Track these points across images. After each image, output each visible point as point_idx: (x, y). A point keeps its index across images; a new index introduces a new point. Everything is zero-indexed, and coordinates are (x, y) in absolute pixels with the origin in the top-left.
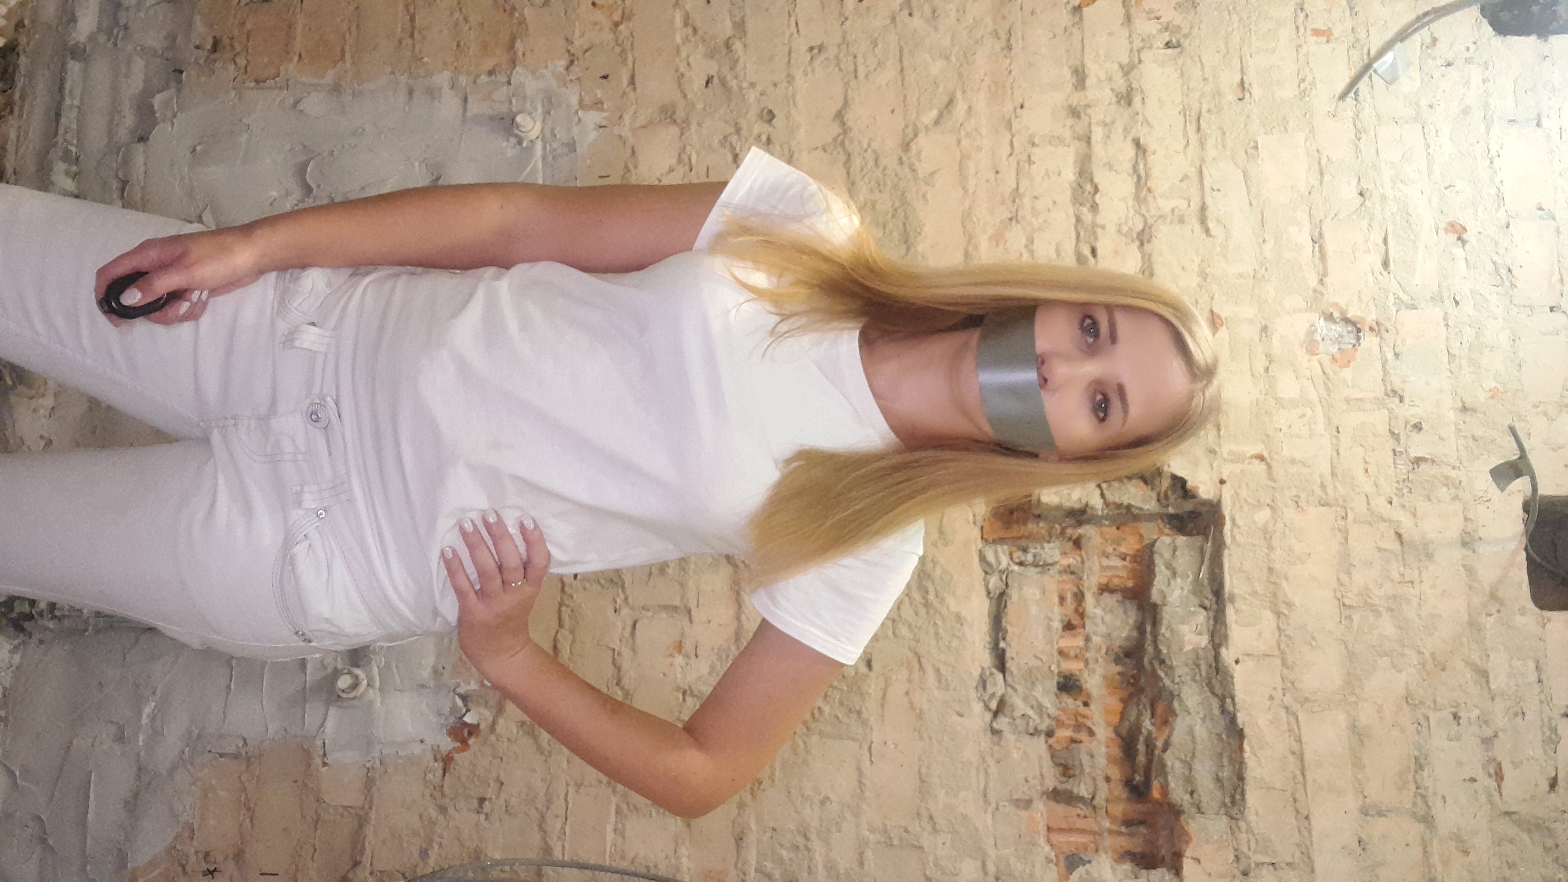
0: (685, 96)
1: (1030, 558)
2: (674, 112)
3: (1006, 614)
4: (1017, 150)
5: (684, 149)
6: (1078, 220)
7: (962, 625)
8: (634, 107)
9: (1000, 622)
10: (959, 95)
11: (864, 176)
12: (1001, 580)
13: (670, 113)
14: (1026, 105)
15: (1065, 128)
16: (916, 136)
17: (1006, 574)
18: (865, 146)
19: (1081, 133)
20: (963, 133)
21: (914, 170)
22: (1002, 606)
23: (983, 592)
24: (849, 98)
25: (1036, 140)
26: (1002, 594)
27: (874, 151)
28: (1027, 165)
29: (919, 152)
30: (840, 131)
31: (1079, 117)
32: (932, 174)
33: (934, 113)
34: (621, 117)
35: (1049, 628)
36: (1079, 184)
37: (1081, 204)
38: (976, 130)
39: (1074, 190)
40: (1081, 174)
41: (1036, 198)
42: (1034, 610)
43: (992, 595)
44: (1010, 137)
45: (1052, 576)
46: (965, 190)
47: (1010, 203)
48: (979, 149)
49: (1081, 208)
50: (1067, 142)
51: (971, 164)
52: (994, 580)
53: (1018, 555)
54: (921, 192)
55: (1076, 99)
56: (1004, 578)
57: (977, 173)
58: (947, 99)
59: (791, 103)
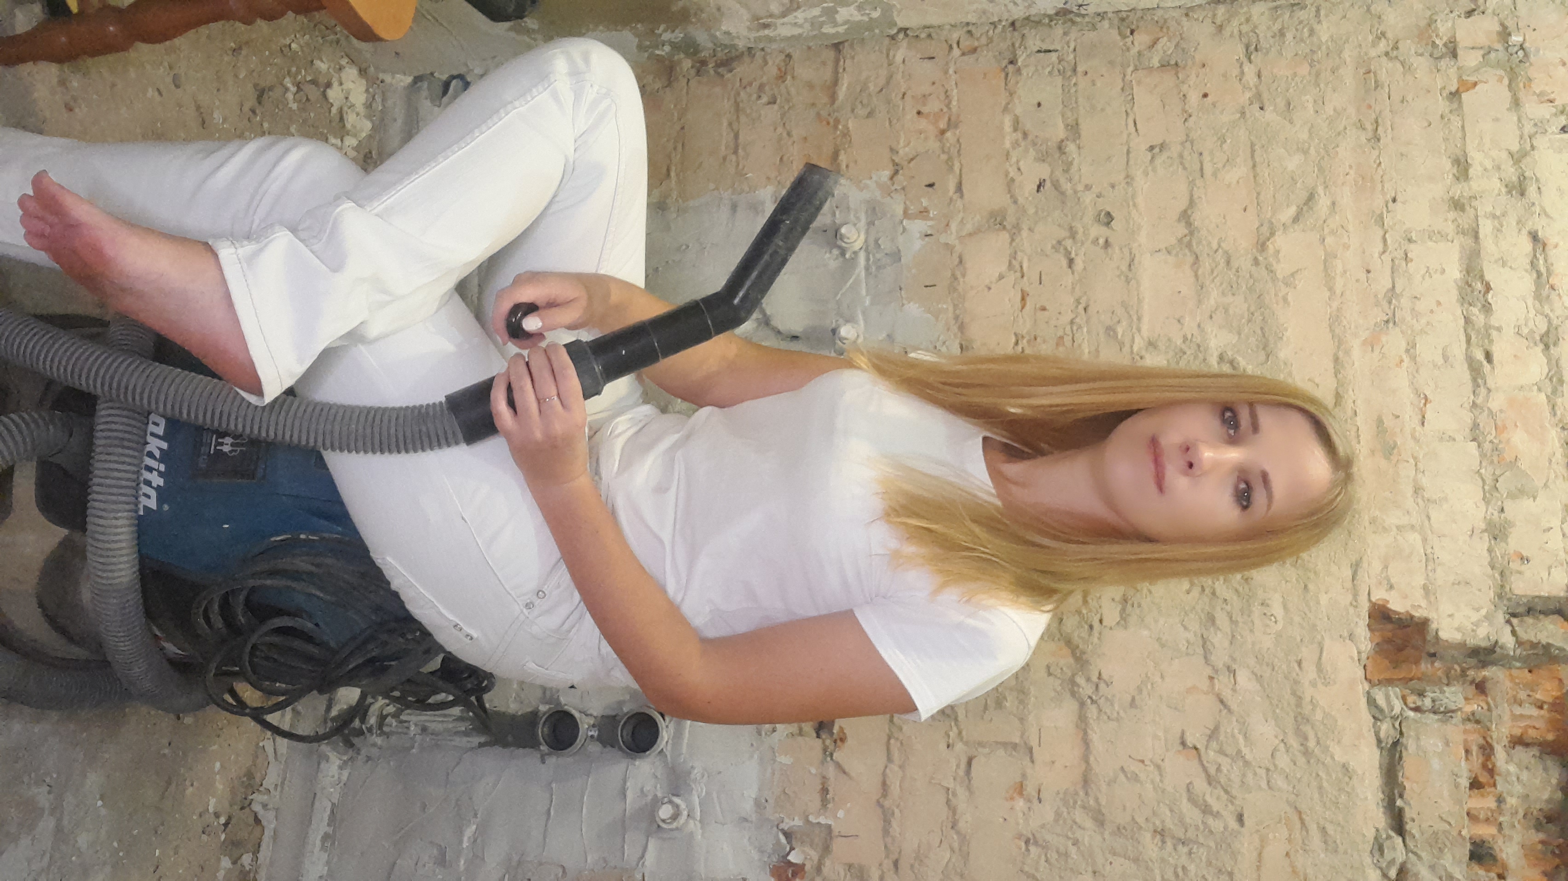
0: (1015, 202)
1: (1428, 703)
2: (1004, 218)
3: (1403, 767)
4: (1390, 248)
5: (1014, 256)
6: (1467, 320)
7: (1350, 778)
8: (961, 215)
9: (1396, 776)
10: (1320, 190)
11: (1215, 278)
12: (1394, 725)
13: (998, 219)
14: (1399, 199)
15: (1446, 222)
16: (1272, 234)
17: (1399, 720)
18: (1215, 246)
19: (1466, 226)
20: (1326, 230)
21: (1272, 271)
22: (1397, 755)
23: (1374, 741)
24: (1195, 197)
25: (1413, 235)
26: (1396, 744)
27: (1226, 252)
28: (1404, 263)
29: (1278, 252)
30: (1186, 231)
31: (1463, 209)
32: (1293, 275)
33: (1292, 211)
34: (947, 225)
35: (1457, 786)
36: (1467, 283)
37: (1471, 305)
38: (1343, 227)
39: (1460, 289)
40: (1468, 271)
41: (1416, 297)
42: (1436, 764)
43: (1383, 745)
44: (1381, 233)
45: (1455, 725)
46: (1331, 289)
47: (1385, 304)
48: (1346, 247)
49: (1471, 308)
50: (1450, 238)
51: (1339, 265)
52: (1385, 727)
53: (1412, 699)
54: (1280, 295)
55: (1458, 191)
56: (1397, 725)
57: (1345, 272)
58: (1307, 195)
59: (1131, 203)
